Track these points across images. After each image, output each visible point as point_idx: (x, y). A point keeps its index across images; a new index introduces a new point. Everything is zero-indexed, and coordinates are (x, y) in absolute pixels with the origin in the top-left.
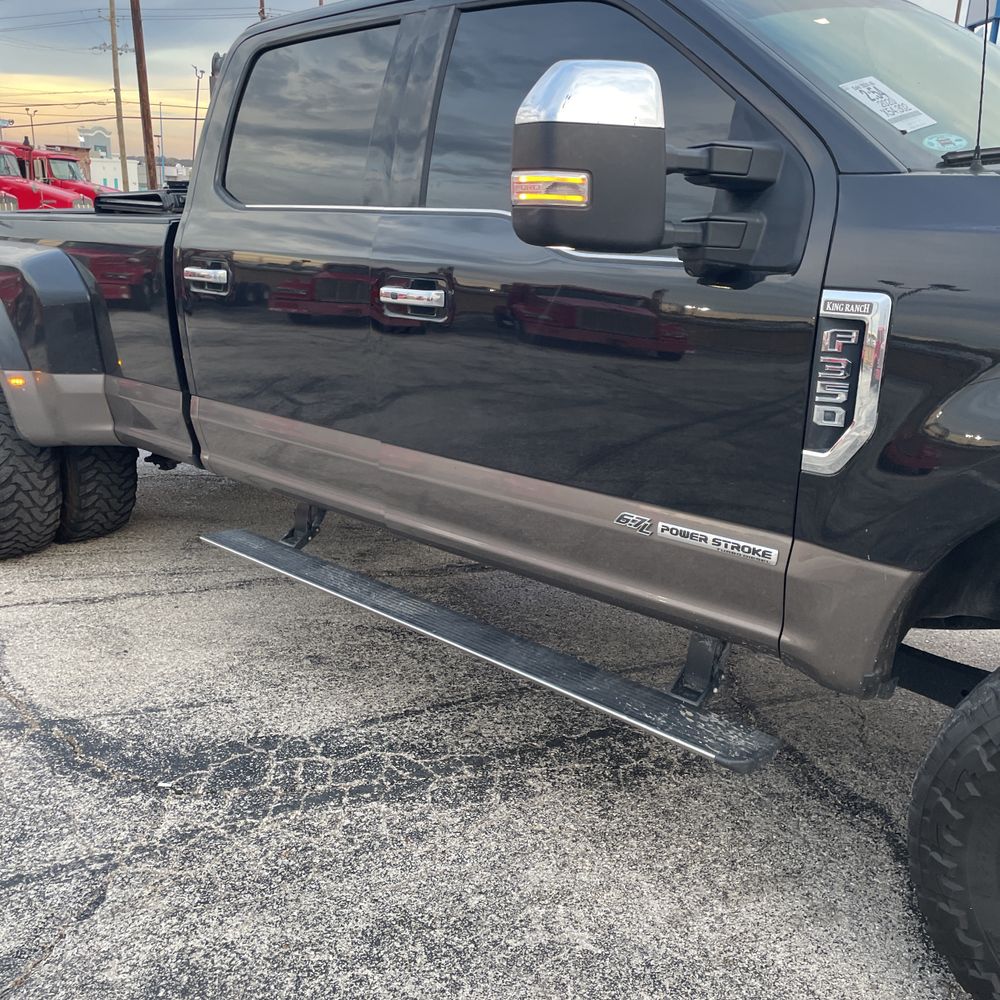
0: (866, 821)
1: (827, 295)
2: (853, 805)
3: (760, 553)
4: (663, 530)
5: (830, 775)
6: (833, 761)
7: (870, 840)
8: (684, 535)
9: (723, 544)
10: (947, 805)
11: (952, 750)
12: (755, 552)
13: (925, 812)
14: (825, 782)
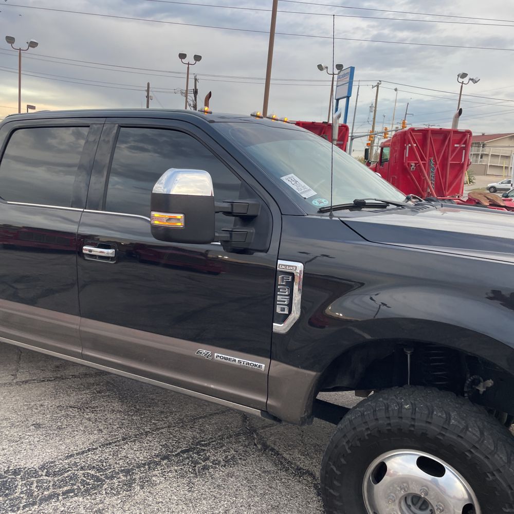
0: (305, 480)
1: (280, 262)
2: (300, 472)
3: (258, 366)
4: (217, 357)
5: (290, 460)
6: (291, 453)
7: (307, 488)
8: (226, 359)
9: (242, 362)
10: (335, 469)
11: (334, 445)
12: (256, 365)
13: (327, 473)
14: (288, 463)
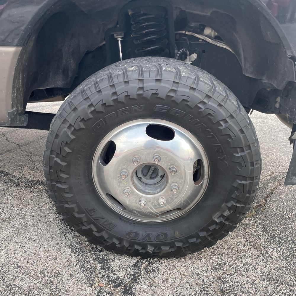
0: (36, 188)
2: (30, 184)
6: (20, 171)
10: (59, 161)
11: (55, 134)
13: (51, 168)
14: (18, 179)
